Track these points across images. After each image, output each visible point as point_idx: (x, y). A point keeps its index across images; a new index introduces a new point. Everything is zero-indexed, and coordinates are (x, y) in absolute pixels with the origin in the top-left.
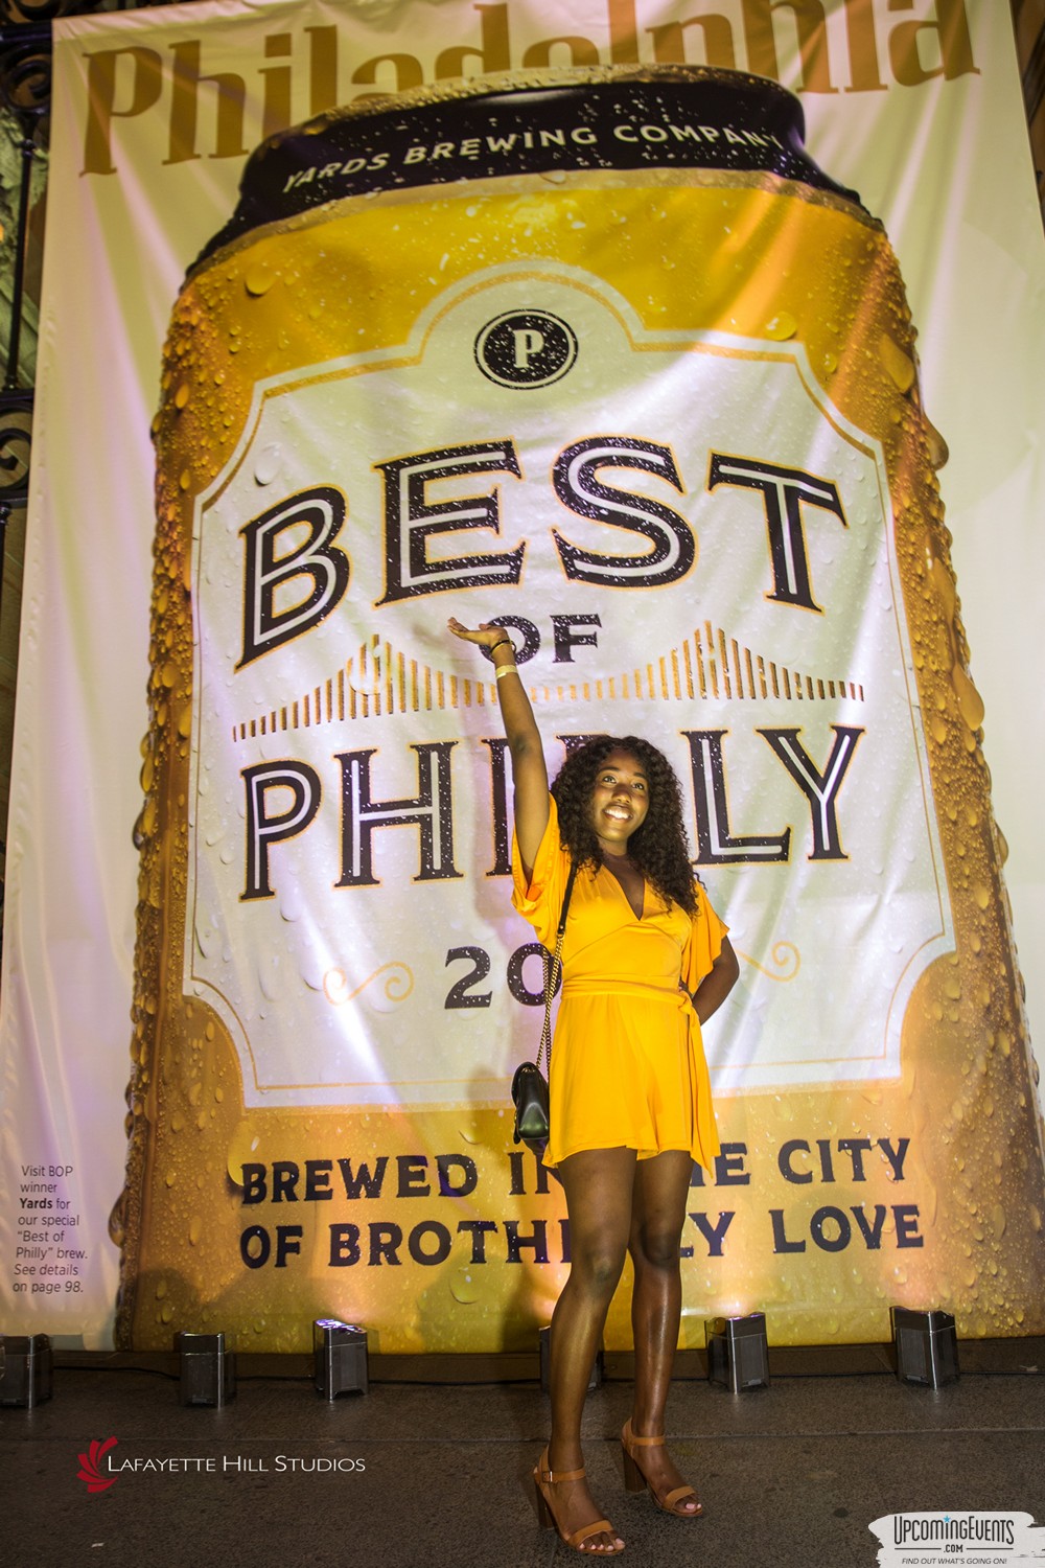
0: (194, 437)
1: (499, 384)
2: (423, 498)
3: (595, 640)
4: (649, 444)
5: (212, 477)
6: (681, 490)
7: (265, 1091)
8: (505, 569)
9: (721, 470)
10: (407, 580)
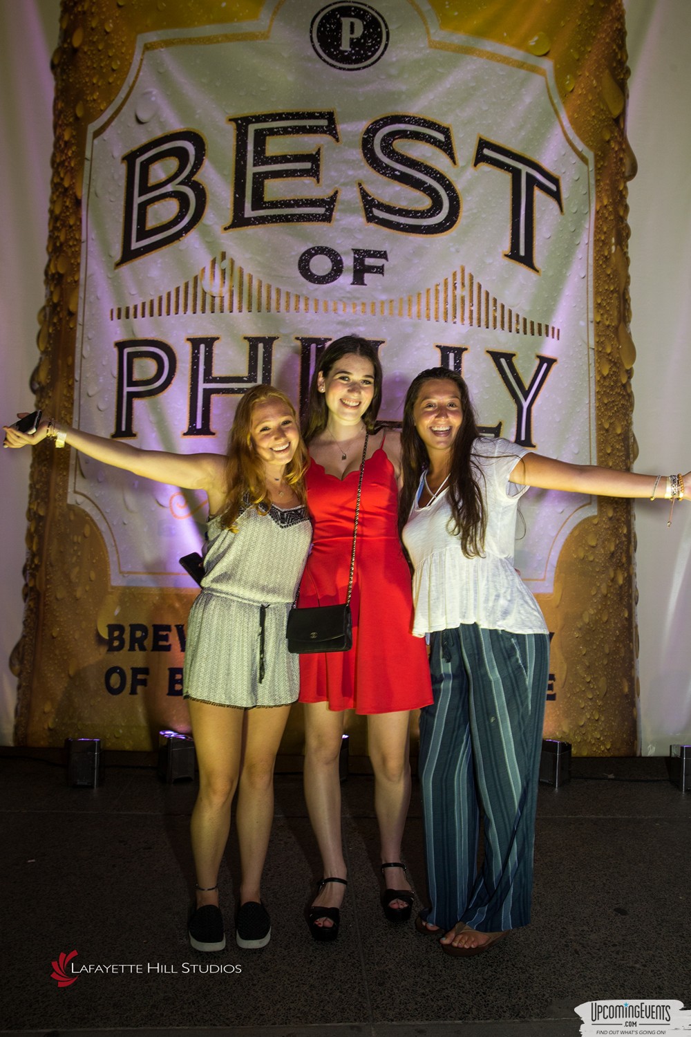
0: (88, 75)
1: (328, 63)
2: (265, 149)
3: (383, 271)
4: (435, 124)
5: (101, 110)
6: (454, 162)
7: (126, 575)
8: (321, 211)
9: (486, 152)
10: (249, 213)
